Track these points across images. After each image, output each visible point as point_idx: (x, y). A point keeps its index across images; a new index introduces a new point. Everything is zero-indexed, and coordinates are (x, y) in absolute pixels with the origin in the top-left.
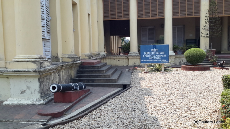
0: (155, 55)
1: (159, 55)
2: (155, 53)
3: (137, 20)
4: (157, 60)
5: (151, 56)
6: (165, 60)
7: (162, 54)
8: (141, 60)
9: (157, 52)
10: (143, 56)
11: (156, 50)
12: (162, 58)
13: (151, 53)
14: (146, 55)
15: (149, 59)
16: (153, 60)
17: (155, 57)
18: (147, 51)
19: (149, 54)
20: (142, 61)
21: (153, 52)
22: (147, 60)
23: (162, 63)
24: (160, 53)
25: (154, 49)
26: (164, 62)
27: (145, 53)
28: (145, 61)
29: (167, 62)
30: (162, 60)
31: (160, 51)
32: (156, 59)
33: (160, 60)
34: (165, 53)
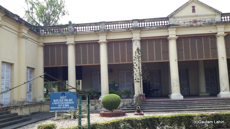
0: (64, 102)
1: (67, 102)
2: (64, 100)
3: (76, 66)
4: (65, 108)
5: (60, 103)
6: (73, 107)
7: (70, 101)
8: (50, 108)
9: (66, 99)
10: (53, 104)
11: (65, 97)
12: (70, 105)
13: (60, 100)
14: (55, 102)
15: (58, 107)
16: (62, 108)
17: (64, 104)
18: (56, 99)
19: (58, 102)
20: (52, 108)
21: (61, 99)
22: (56, 108)
23: (70, 110)
24: (68, 100)
25: (62, 96)
26: (73, 109)
27: (54, 101)
28: (54, 108)
29: (74, 109)
30: (71, 107)
31: (68, 98)
32: (64, 106)
33: (68, 107)
34: (73, 101)
